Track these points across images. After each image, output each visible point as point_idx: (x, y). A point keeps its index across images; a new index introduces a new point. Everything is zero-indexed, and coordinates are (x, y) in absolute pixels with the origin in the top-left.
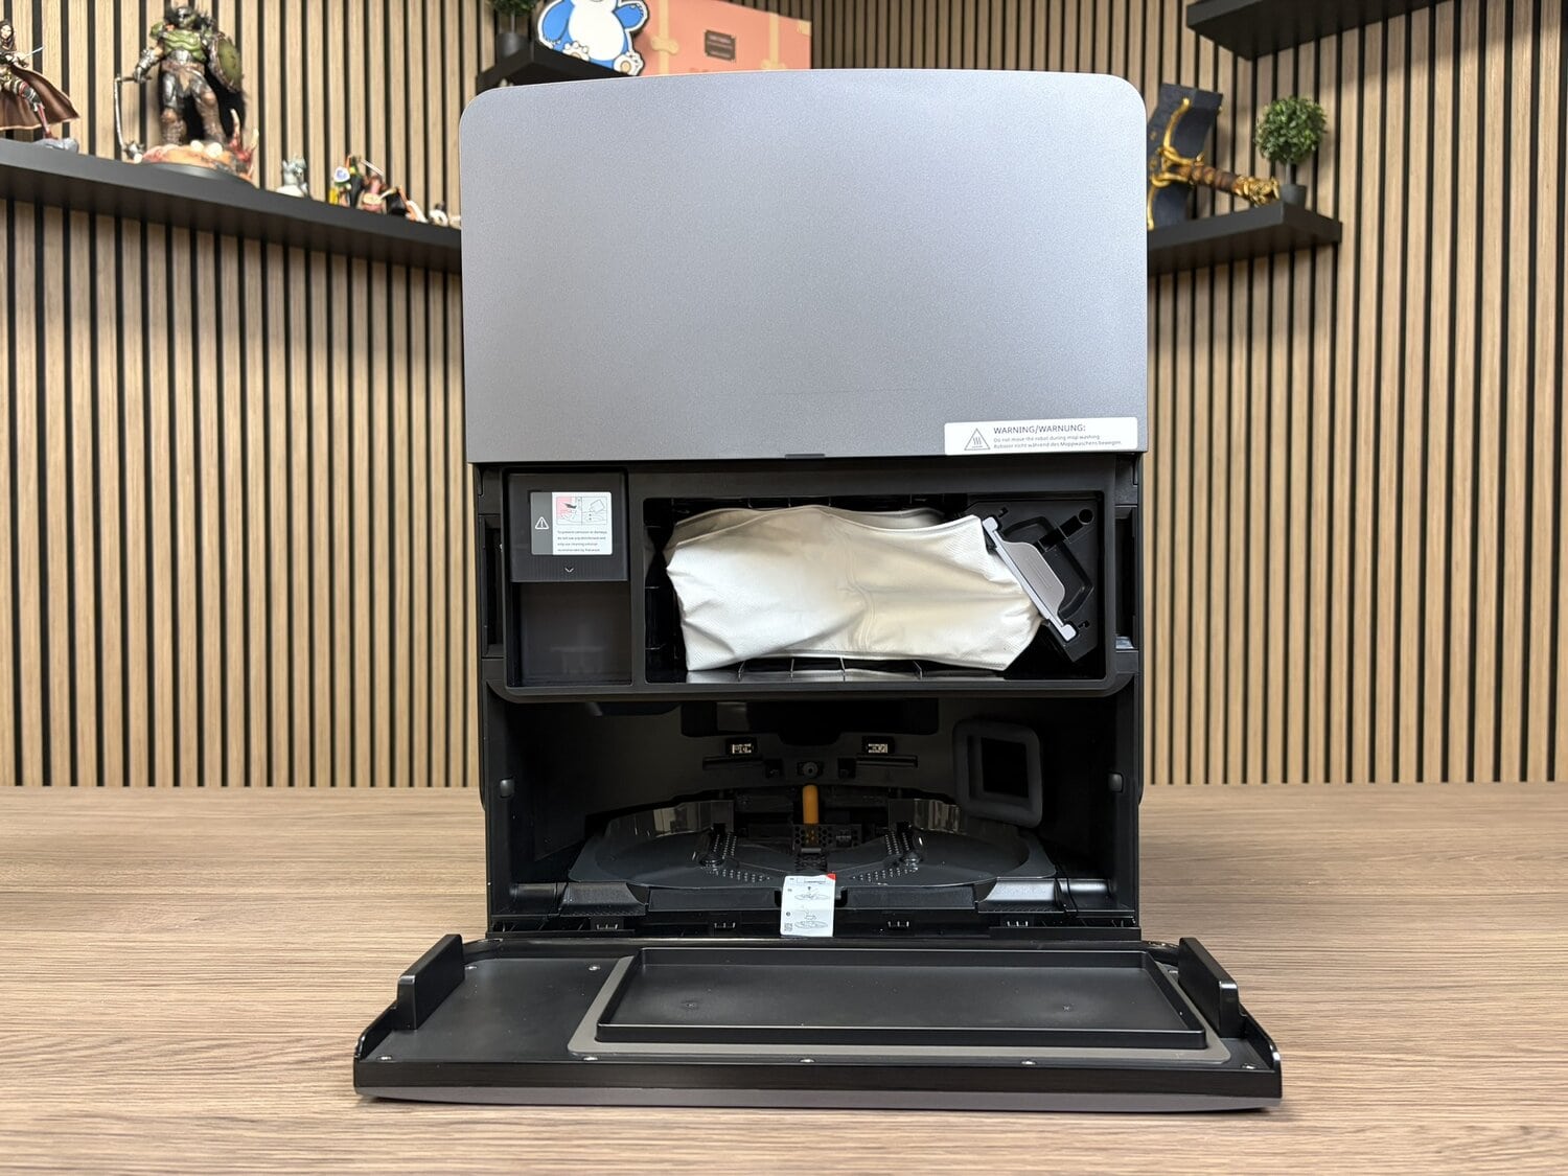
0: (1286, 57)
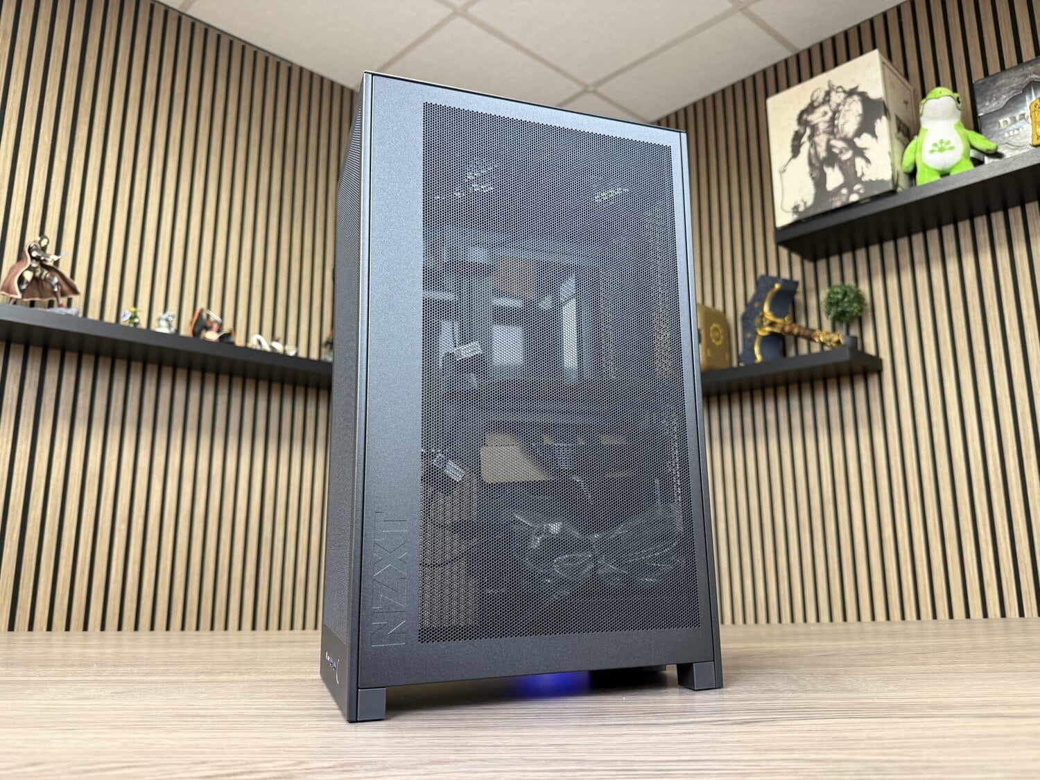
0: (834, 261)
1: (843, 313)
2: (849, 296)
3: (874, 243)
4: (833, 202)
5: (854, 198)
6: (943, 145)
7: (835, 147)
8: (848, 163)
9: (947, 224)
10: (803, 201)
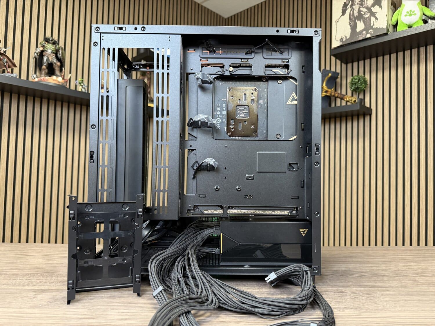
1: (358, 88)
2: (361, 81)
3: (374, 57)
4: (359, 37)
5: (369, 36)
6: (411, 13)
7: (362, 11)
8: (368, 19)
9: (407, 50)
10: (345, 36)
